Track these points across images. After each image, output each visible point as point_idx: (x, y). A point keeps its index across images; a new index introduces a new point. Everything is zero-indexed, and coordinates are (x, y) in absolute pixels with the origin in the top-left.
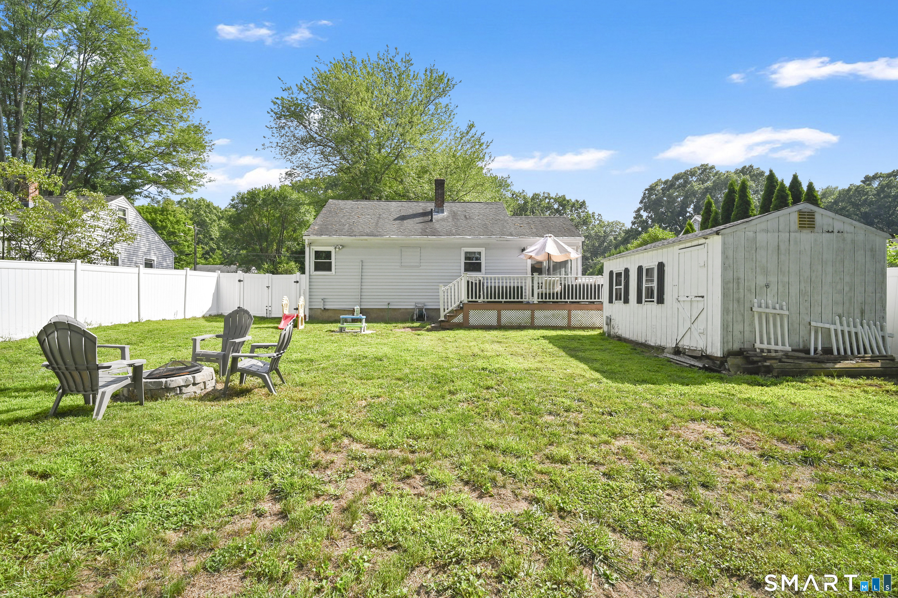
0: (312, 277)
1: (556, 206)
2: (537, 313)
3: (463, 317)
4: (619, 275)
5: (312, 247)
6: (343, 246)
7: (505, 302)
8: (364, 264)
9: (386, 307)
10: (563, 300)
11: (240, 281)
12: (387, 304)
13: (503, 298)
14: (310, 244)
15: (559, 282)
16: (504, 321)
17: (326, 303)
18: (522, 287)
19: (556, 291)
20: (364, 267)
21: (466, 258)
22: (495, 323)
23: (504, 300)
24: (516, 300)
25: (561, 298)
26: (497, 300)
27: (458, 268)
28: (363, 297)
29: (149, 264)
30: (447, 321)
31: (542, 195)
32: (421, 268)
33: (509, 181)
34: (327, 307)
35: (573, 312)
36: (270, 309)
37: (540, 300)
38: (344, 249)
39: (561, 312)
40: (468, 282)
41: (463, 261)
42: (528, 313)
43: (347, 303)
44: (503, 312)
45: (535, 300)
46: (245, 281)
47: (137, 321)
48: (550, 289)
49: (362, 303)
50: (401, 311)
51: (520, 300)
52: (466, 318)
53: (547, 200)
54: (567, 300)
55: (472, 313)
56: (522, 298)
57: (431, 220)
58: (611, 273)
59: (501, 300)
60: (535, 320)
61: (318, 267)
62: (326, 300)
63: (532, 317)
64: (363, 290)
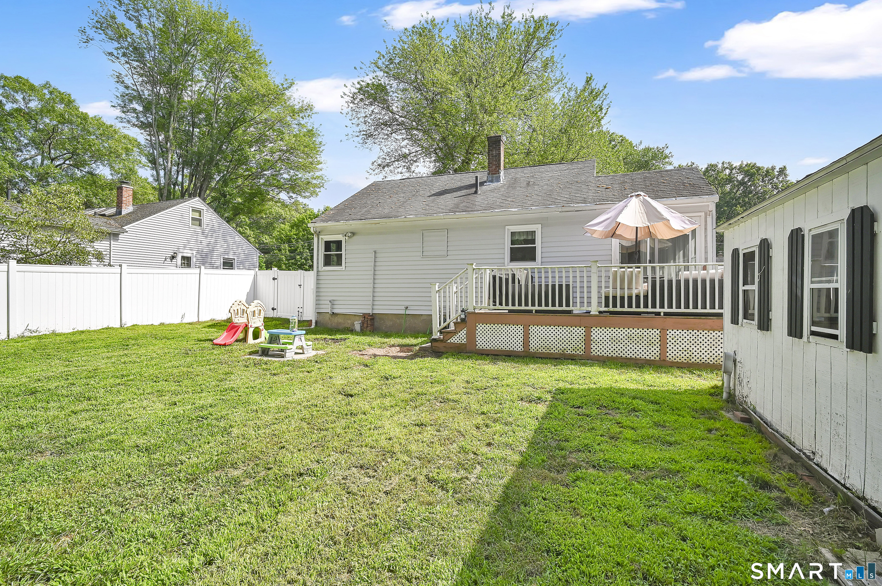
0: (321, 274)
1: (740, 178)
2: (597, 333)
3: (467, 334)
4: (749, 257)
5: (321, 237)
6: (353, 234)
7: (537, 311)
8: (377, 255)
9: (403, 312)
10: (650, 310)
11: (274, 279)
12: (403, 308)
13: (533, 305)
14: (318, 234)
15: (641, 276)
16: (535, 345)
17: (335, 306)
18: (568, 286)
19: (634, 292)
20: (377, 260)
21: (513, 243)
22: (519, 347)
23: (537, 308)
24: (557, 308)
25: (646, 306)
26: (523, 308)
27: (501, 256)
28: (376, 299)
29: (228, 264)
30: (442, 341)
31: (720, 166)
32: (449, 257)
33: (667, 152)
34: (335, 311)
35: (671, 333)
36: (301, 310)
37: (603, 309)
38: (355, 237)
39: (645, 332)
40: (494, 277)
41: (508, 245)
42: (581, 331)
43: (358, 307)
44: (533, 329)
45: (594, 310)
46: (279, 279)
47: (118, 325)
48: (622, 288)
49: (375, 307)
50: (422, 318)
51: (564, 308)
52: (471, 336)
53: (727, 172)
54: (658, 310)
55: (480, 328)
56: (568, 305)
57: (476, 192)
58: (735, 252)
59: (530, 308)
60: (593, 345)
61: (328, 261)
62: (335, 303)
63: (588, 340)
64: (376, 290)
